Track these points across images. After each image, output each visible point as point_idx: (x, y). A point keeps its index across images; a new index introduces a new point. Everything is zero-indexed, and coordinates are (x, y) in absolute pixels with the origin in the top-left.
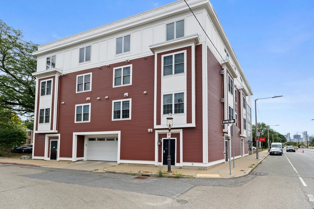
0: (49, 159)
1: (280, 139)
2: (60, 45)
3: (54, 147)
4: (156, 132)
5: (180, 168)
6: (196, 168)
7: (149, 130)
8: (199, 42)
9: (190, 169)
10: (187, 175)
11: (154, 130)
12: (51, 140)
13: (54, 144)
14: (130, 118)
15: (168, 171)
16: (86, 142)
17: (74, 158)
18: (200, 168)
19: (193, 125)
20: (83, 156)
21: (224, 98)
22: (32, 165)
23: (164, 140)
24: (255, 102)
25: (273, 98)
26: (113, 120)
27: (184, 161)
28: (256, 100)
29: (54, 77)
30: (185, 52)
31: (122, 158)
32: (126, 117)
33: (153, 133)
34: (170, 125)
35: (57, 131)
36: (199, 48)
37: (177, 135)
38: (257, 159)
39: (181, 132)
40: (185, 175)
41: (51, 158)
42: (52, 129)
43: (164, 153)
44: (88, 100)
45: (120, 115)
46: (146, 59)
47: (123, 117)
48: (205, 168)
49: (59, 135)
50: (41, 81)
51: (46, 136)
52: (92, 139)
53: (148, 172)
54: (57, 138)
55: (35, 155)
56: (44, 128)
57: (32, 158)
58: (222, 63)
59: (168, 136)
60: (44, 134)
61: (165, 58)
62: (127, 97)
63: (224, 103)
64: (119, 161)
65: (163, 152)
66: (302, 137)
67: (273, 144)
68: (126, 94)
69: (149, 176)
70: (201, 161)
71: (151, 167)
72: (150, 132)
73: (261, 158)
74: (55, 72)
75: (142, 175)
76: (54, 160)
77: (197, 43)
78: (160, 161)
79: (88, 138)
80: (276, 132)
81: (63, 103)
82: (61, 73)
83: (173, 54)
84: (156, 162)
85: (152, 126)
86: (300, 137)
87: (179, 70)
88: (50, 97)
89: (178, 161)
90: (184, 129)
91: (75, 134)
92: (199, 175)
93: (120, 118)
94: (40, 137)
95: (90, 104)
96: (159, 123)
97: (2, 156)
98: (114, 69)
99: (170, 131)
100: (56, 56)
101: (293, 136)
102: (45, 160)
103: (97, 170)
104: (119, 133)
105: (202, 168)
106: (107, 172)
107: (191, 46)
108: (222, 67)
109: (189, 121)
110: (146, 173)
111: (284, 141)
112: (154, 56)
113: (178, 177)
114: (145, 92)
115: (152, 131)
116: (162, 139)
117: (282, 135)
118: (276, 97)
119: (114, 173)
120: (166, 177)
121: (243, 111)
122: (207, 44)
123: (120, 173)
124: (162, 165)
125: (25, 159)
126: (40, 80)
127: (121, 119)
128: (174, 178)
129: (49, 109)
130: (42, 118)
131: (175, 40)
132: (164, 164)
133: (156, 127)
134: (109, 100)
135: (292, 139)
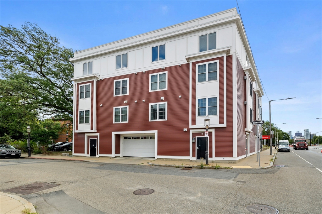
0: (89, 155)
1: (284, 137)
2: (97, 52)
3: (93, 145)
4: (191, 131)
5: (213, 162)
6: (227, 162)
7: (185, 130)
8: (230, 53)
9: (221, 163)
10: (224, 166)
11: (189, 129)
12: (90, 139)
13: (93, 142)
14: (166, 119)
15: (206, 163)
16: (122, 140)
17: (113, 155)
18: (230, 162)
19: (225, 125)
20: (119, 153)
21: (246, 101)
22: (81, 161)
23: (197, 138)
24: (270, 103)
25: (286, 99)
26: (150, 120)
27: (216, 156)
28: (270, 102)
29: (92, 82)
30: (218, 61)
31: (159, 154)
32: (162, 118)
33: (188, 132)
34: (207, 126)
35: (96, 131)
36: (229, 58)
37: (210, 134)
38: (270, 155)
39: (213, 131)
40: (223, 166)
41: (91, 155)
42: (92, 129)
43: (197, 150)
44: (126, 103)
45: (157, 116)
46: (180, 66)
47: (160, 118)
48: (235, 162)
49: (98, 134)
50: (80, 86)
51: (86, 135)
52: (125, 138)
53: (190, 165)
54: (97, 137)
55: (75, 152)
56: (84, 128)
57: (72, 154)
58: (245, 69)
59: (205, 135)
60: (84, 133)
61: (199, 66)
62: (163, 101)
63: (246, 105)
64: (157, 157)
65: (197, 148)
66: (303, 135)
67: (280, 141)
68: (162, 98)
69: (191, 168)
70: (231, 155)
71: (186, 161)
72: (185, 131)
73: (273, 154)
74: (94, 77)
75: (185, 167)
76: (94, 157)
77: (228, 54)
78: (194, 156)
79: (123, 136)
80: (279, 130)
81: (101, 105)
82: (98, 78)
83: (207, 63)
84: (190, 157)
85: (187, 126)
86: (302, 135)
87: (212, 78)
88: (89, 100)
89: (211, 156)
90: (216, 129)
91: (114, 133)
92: (234, 167)
93: (156, 119)
94: (79, 136)
95: (127, 107)
96: (194, 123)
97: (42, 154)
98: (150, 75)
99: (207, 130)
100: (93, 62)
101: (295, 134)
102: (86, 157)
103: (143, 164)
104: (156, 132)
105: (232, 162)
106: (153, 165)
107: (223, 57)
108: (244, 73)
109: (221, 121)
110: (188, 166)
111: (288, 138)
112: (189, 64)
113: (217, 168)
114: (180, 96)
115: (187, 131)
116: (195, 137)
117: (285, 133)
118: (289, 98)
119: (160, 166)
120: (207, 168)
121: (258, 111)
122: (236, 55)
123: (165, 166)
124: (196, 160)
125: (65, 156)
126: (78, 84)
127: (158, 120)
128: (214, 169)
129: (89, 111)
130: (81, 119)
131: (208, 52)
132: (197, 158)
133: (191, 127)
134: (146, 103)
135: (293, 137)
